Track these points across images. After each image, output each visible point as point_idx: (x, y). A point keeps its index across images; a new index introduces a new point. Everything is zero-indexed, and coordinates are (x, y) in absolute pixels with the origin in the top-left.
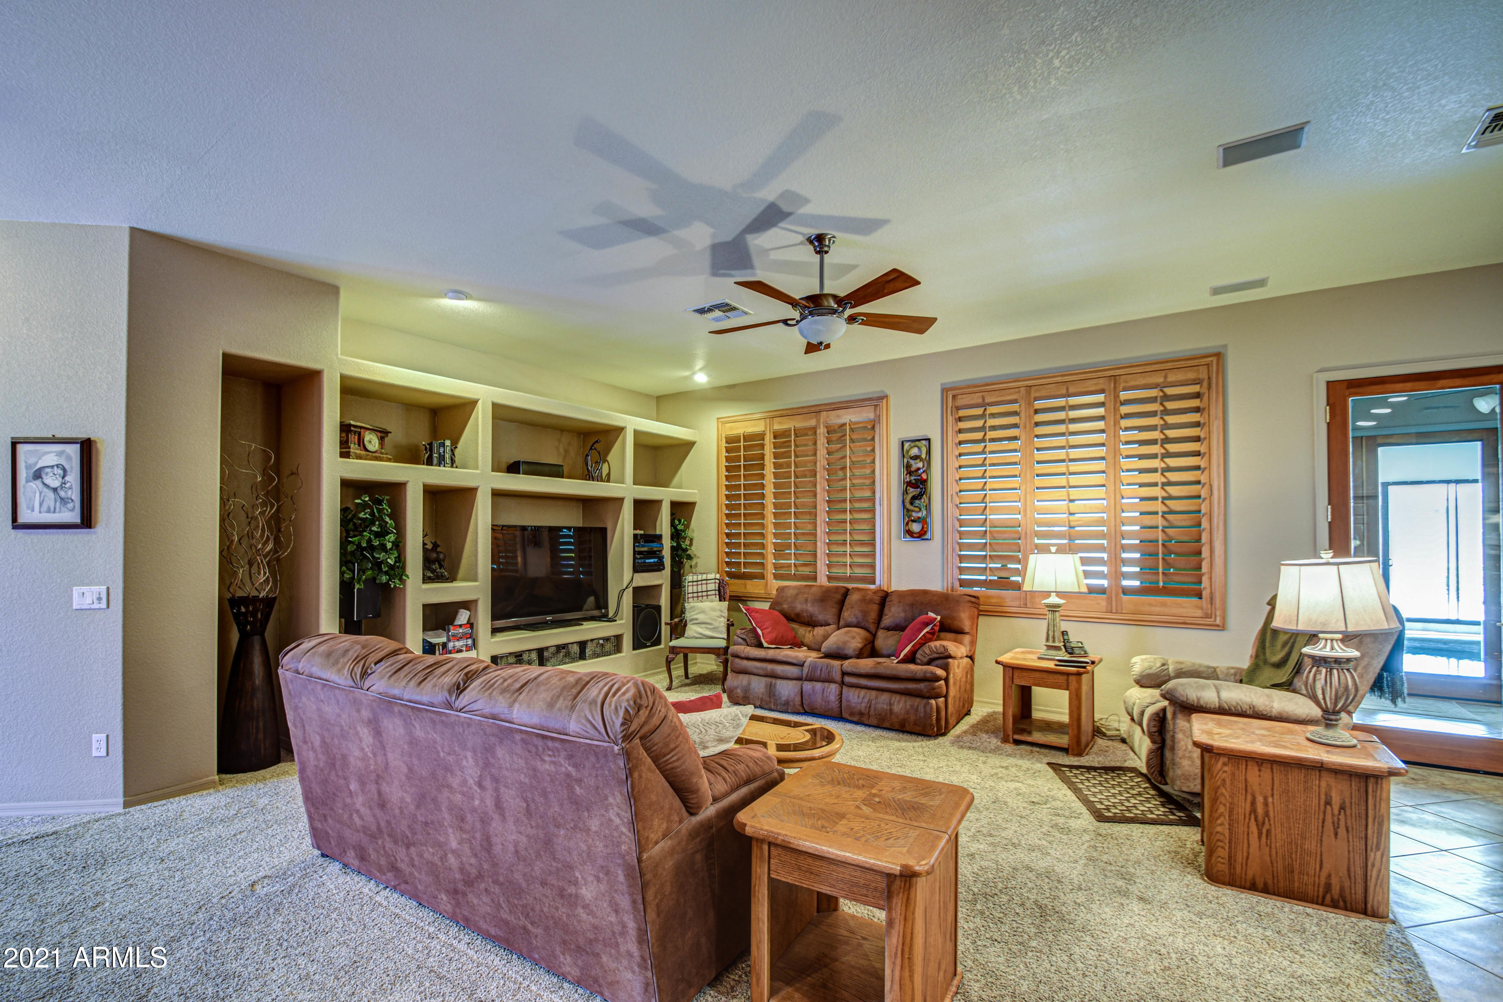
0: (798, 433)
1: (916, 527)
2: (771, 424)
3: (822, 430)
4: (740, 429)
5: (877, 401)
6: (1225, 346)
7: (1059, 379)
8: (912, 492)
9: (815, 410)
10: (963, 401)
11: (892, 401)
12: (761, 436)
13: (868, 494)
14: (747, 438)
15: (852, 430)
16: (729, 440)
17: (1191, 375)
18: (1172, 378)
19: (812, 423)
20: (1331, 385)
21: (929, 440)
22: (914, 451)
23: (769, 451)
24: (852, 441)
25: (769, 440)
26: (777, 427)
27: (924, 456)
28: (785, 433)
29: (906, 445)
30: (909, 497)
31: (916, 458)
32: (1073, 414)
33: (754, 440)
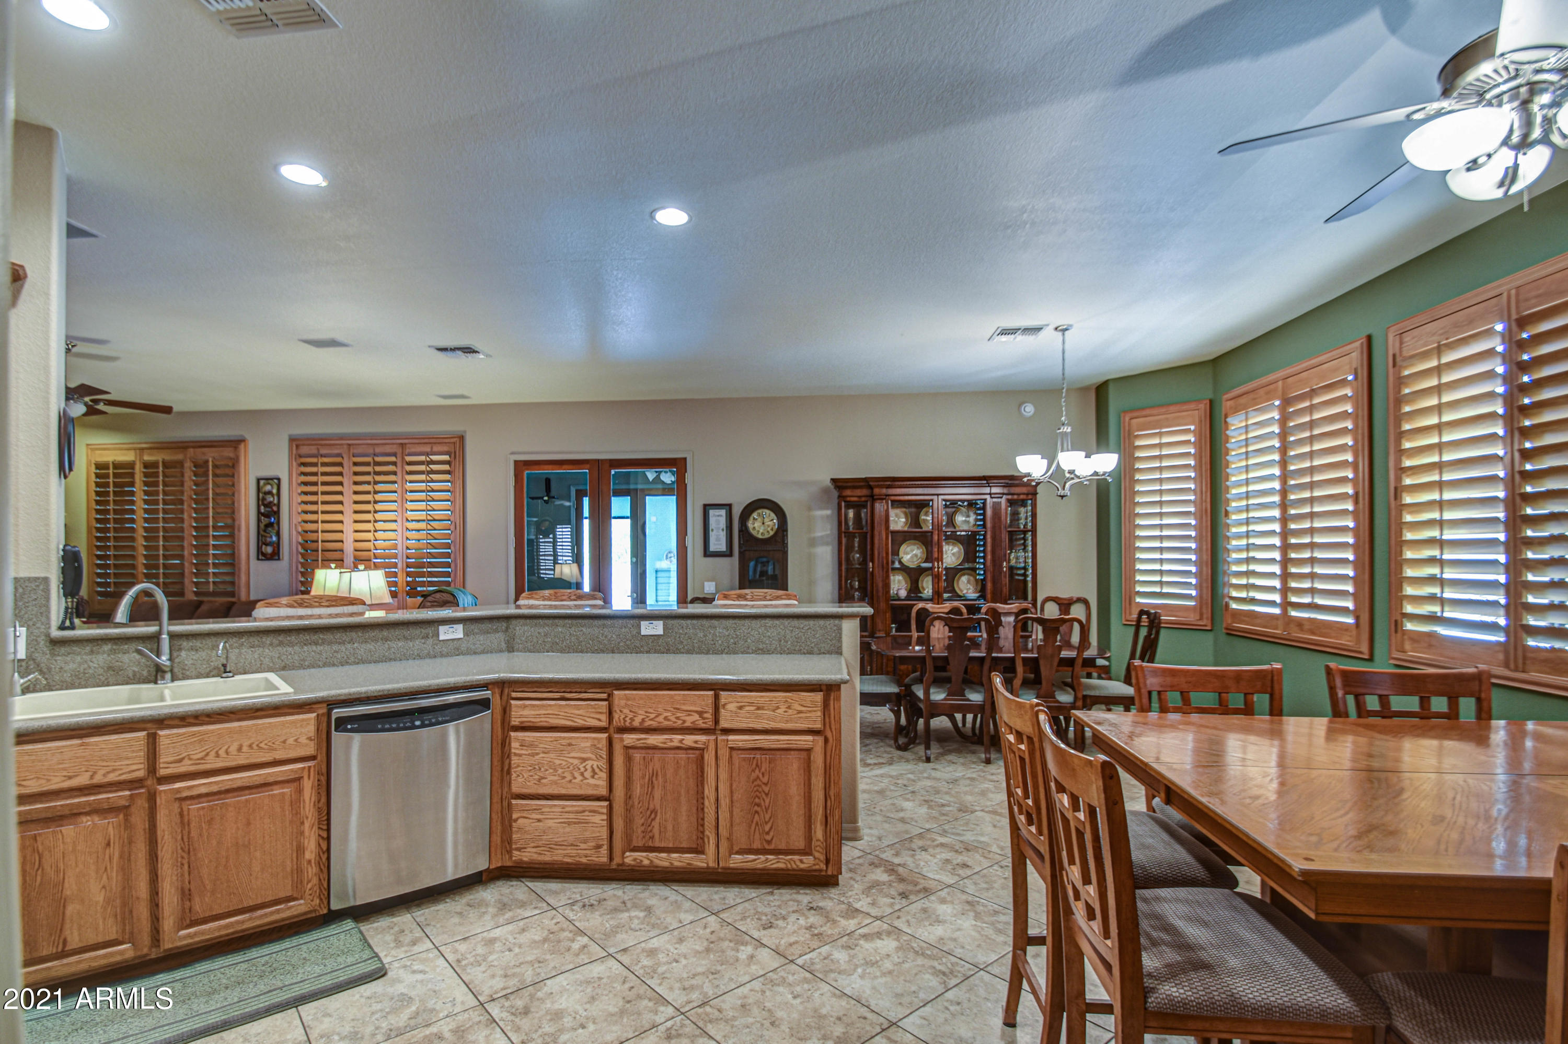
0: (166, 465)
1: (269, 550)
2: (141, 456)
3: (188, 464)
4: (109, 457)
5: (236, 443)
6: (465, 432)
7: (369, 442)
8: (265, 521)
9: (182, 446)
10: (304, 450)
11: (251, 445)
12: (131, 465)
13: (229, 521)
14: (117, 465)
15: (215, 466)
16: (99, 466)
17: (445, 448)
18: (436, 449)
19: (180, 457)
20: (516, 463)
21: (279, 479)
22: (268, 488)
23: (139, 478)
24: (215, 475)
25: (138, 468)
26: (147, 458)
27: (275, 491)
28: (154, 465)
29: (262, 482)
30: (262, 526)
31: (270, 493)
32: (378, 469)
33: (124, 470)
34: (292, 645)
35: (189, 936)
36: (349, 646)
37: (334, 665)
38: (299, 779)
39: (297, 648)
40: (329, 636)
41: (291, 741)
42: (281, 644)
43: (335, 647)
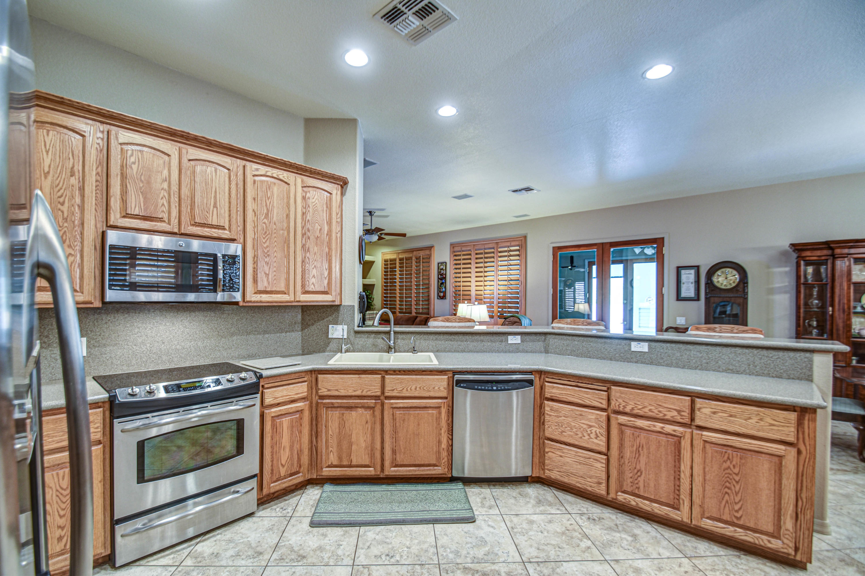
0: (407, 259)
1: (442, 294)
2: (398, 256)
3: (414, 258)
4: (388, 257)
5: (430, 248)
6: (527, 234)
8: (440, 282)
9: (412, 251)
10: (456, 249)
11: (436, 248)
12: (395, 260)
13: (427, 282)
14: (391, 260)
15: (423, 259)
16: (386, 261)
17: (517, 243)
18: (513, 243)
19: (411, 255)
20: (554, 248)
21: (446, 263)
22: (442, 267)
23: (398, 265)
24: (423, 262)
25: (398, 261)
26: (400, 256)
27: (444, 268)
28: (403, 259)
29: (440, 264)
30: (439, 284)
31: (442, 269)
32: (486, 255)
33: (393, 261)
34: (441, 340)
35: (394, 471)
36: (465, 343)
37: (458, 352)
38: (439, 407)
39: (443, 342)
40: (456, 337)
41: (436, 388)
42: (436, 339)
43: (459, 343)
